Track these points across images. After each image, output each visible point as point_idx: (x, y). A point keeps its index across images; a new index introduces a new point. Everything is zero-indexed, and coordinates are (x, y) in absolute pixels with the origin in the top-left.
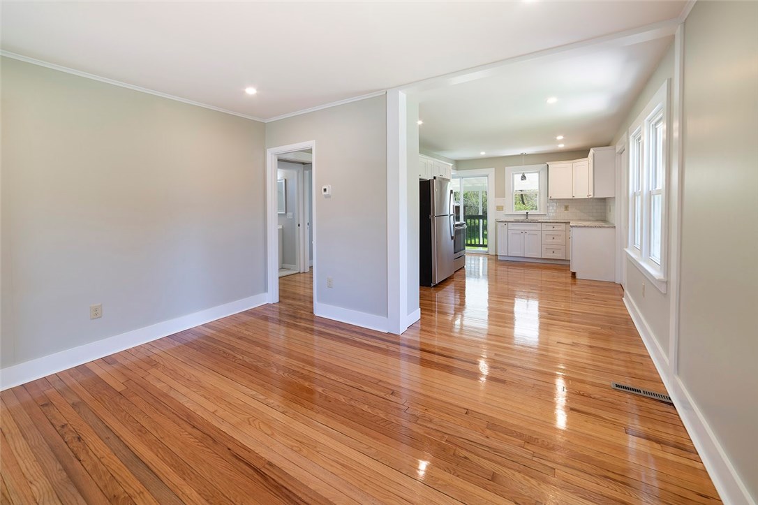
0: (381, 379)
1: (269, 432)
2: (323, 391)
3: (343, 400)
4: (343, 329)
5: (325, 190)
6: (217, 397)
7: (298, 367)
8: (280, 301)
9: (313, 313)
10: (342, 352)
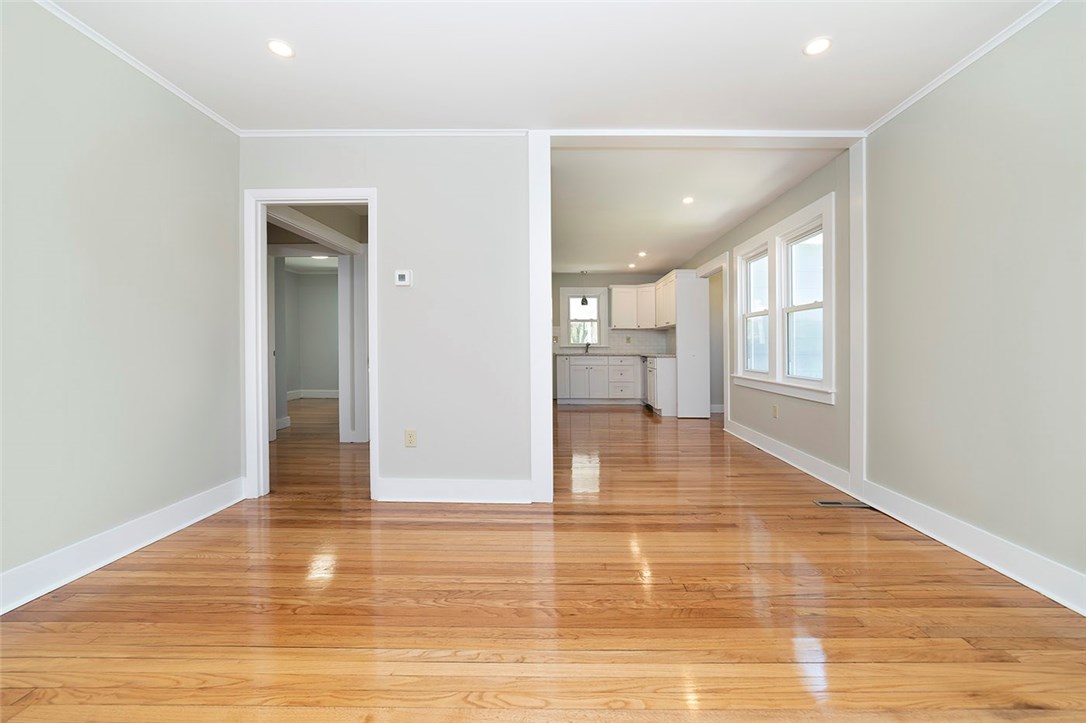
0: (604, 562)
1: (538, 702)
2: (541, 604)
3: (590, 606)
4: (457, 512)
5: (402, 277)
6: (335, 691)
7: (445, 584)
8: (271, 492)
9: (369, 498)
10: (495, 543)
